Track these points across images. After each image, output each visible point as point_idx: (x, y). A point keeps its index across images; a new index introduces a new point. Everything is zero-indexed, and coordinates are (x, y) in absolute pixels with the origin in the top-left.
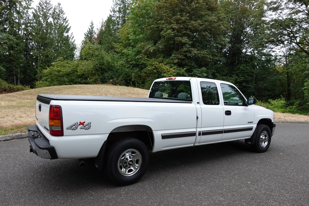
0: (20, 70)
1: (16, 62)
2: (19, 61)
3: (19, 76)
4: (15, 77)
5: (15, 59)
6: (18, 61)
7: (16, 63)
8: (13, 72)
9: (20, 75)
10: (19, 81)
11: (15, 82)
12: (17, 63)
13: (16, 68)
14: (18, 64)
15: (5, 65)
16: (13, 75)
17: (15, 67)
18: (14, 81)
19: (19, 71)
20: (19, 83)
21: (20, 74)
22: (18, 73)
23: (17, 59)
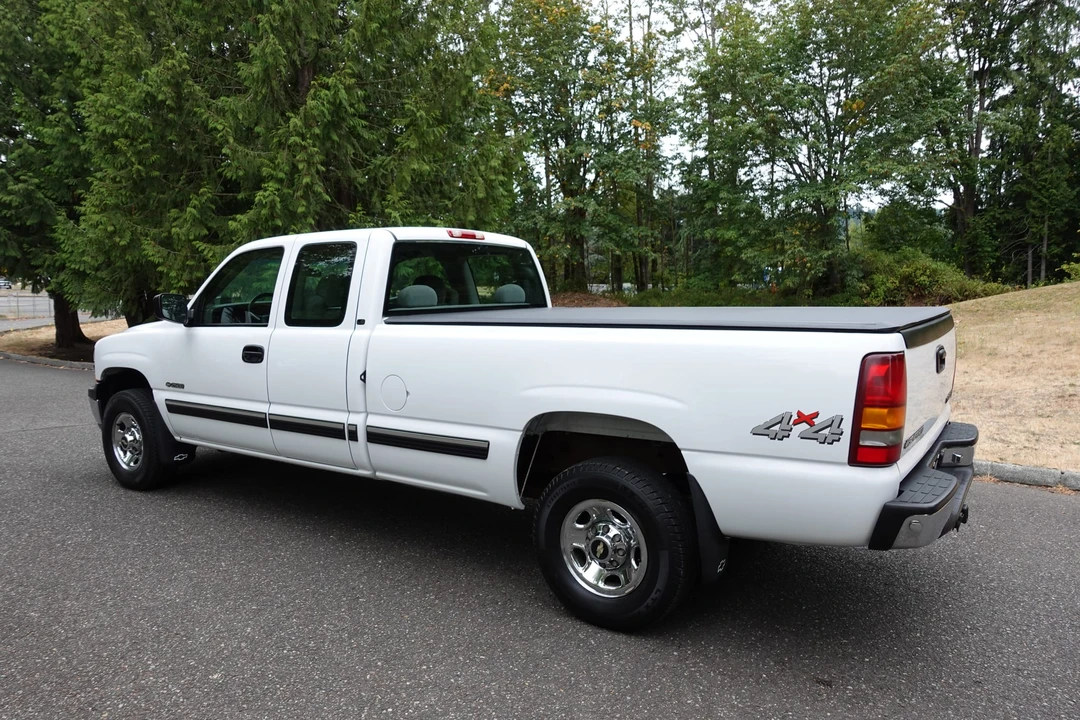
0: (1050, 227)
1: (1035, 199)
2: (1046, 194)
3: (1045, 249)
4: (1030, 253)
5: (1035, 187)
6: (1042, 195)
7: (1034, 203)
8: (1023, 236)
9: (1049, 246)
10: (1043, 267)
11: (1030, 270)
12: (1041, 201)
13: (1037, 222)
14: (1042, 207)
15: (998, 216)
16: (1024, 247)
17: (1034, 216)
18: (1026, 269)
19: (1046, 229)
20: (1043, 274)
21: (1049, 239)
22: (1041, 239)
23: (1039, 190)
